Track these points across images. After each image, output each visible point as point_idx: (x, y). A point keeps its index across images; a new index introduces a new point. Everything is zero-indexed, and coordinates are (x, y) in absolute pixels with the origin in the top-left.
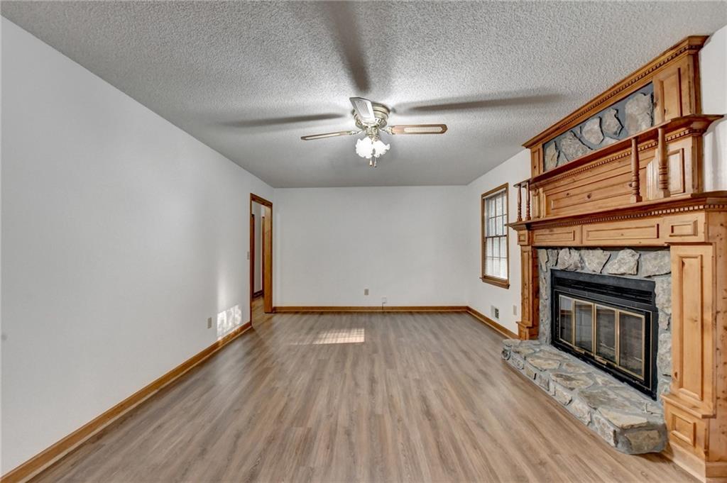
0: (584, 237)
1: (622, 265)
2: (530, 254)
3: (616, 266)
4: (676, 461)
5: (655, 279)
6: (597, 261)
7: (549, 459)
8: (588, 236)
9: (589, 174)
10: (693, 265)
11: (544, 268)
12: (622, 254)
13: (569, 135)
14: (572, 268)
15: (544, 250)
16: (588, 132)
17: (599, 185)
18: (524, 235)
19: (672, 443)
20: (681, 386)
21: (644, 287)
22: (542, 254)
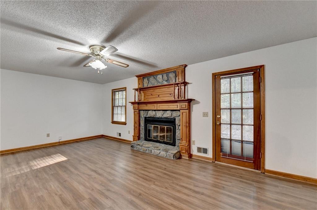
0: (158, 107)
1: (167, 115)
2: (138, 112)
3: (166, 115)
4: (183, 157)
5: (176, 118)
6: (160, 114)
7: (166, 167)
8: (159, 107)
9: (159, 90)
10: (184, 114)
11: (142, 116)
12: (168, 112)
13: (152, 77)
14: (153, 116)
15: (143, 111)
16: (159, 78)
17: (161, 93)
18: (136, 106)
19: (181, 154)
20: (182, 141)
21: (172, 120)
22: (142, 113)
